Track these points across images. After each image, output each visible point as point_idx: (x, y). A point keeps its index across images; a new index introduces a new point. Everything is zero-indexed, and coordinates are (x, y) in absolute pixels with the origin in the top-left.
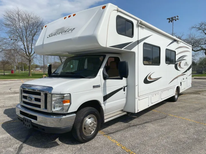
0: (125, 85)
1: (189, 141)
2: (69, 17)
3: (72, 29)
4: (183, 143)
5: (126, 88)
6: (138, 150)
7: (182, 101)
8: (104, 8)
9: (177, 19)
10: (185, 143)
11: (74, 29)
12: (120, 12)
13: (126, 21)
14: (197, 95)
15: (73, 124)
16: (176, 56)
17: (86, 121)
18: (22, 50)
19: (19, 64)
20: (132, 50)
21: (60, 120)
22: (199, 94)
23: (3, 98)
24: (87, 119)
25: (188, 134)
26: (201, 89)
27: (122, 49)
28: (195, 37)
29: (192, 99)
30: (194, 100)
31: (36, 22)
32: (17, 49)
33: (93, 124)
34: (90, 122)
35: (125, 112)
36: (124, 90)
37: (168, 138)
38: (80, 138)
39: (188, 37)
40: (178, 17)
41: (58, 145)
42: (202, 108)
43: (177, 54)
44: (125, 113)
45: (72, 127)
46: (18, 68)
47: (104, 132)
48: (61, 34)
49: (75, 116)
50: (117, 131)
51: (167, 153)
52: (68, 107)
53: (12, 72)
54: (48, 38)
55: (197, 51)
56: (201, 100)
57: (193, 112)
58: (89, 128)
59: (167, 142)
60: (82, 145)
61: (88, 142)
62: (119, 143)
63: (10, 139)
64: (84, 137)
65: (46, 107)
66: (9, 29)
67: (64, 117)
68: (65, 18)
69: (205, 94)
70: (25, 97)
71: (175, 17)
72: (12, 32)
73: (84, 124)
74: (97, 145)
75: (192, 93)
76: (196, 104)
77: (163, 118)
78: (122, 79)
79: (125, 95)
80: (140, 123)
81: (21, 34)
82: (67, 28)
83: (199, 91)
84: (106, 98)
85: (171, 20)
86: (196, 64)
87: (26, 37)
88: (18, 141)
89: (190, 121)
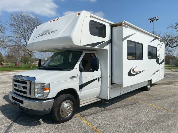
0: (100, 76)
1: (148, 123)
2: (54, 21)
3: (55, 31)
4: (143, 125)
5: (100, 79)
6: (104, 129)
7: (154, 90)
8: (79, 14)
9: (158, 19)
10: (144, 124)
11: (56, 31)
12: (93, 17)
13: (99, 24)
14: (169, 85)
15: (51, 107)
16: (157, 51)
17: (64, 105)
18: (24, 46)
19: (22, 58)
20: (105, 48)
21: (41, 104)
22: (171, 84)
23: (5, 86)
24: (64, 103)
25: (150, 117)
26: (175, 80)
27: (95, 47)
28: (172, 35)
29: (163, 88)
30: (164, 90)
31: (36, 22)
32: (20, 45)
33: (69, 108)
34: (67, 106)
35: (100, 98)
36: (99, 81)
37: (131, 120)
38: (58, 119)
39: (165, 35)
40: (158, 17)
41: (40, 124)
42: (169, 96)
43: (158, 50)
44: (100, 100)
45: (50, 110)
46: (21, 61)
47: (80, 115)
48: (46, 35)
49: (53, 101)
50: (91, 114)
51: (127, 132)
52: (47, 94)
53: (16, 65)
54: (37, 37)
55: (173, 47)
56: (171, 89)
57: (161, 99)
58: (66, 111)
59: (130, 124)
60: (59, 125)
61: (65, 123)
62: (90, 124)
63: (4, 119)
64: (61, 119)
65: (30, 94)
66: (14, 28)
67: (44, 101)
68: (51, 22)
69: (176, 84)
70: (16, 85)
71: (156, 17)
72: (16, 30)
73: (61, 107)
74: (72, 125)
75: (166, 83)
76: (166, 93)
77: (133, 104)
78: (94, 71)
79: (100, 84)
80: (112, 108)
81: (24, 32)
82: (51, 30)
83: (173, 82)
84: (81, 87)
85: (152, 20)
86: (176, 58)
87: (28, 35)
88: (10, 120)
89: (155, 107)
